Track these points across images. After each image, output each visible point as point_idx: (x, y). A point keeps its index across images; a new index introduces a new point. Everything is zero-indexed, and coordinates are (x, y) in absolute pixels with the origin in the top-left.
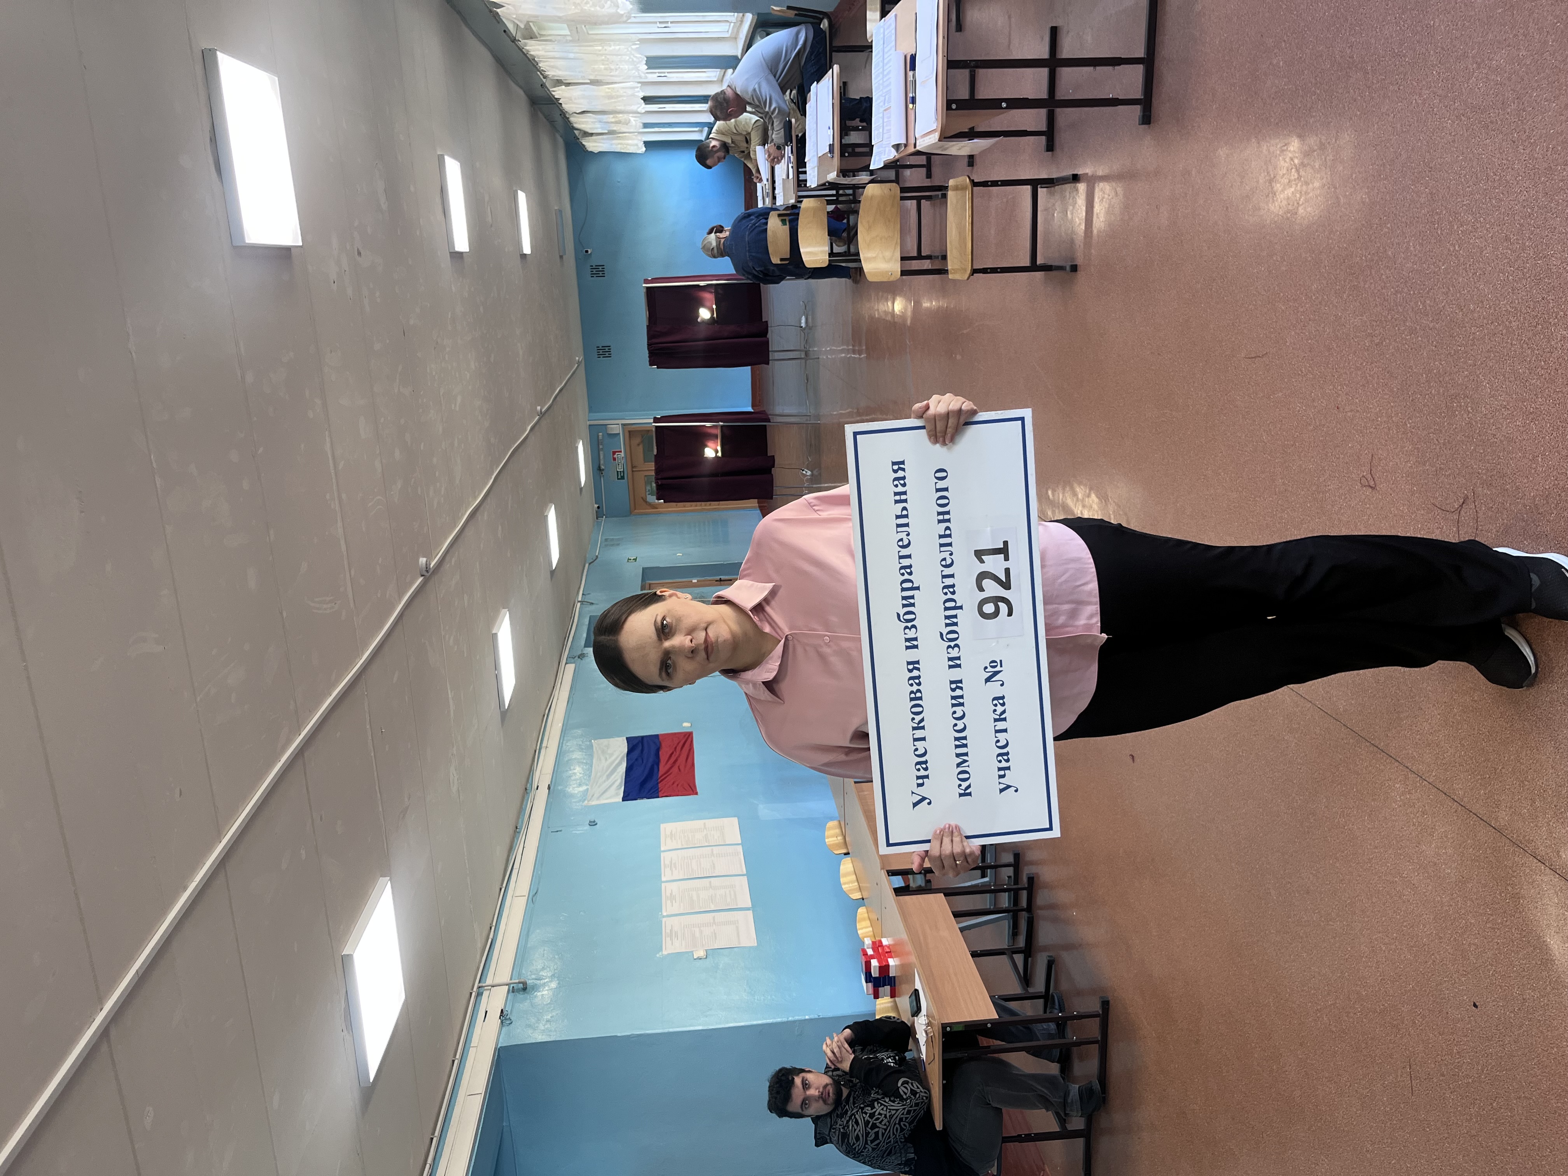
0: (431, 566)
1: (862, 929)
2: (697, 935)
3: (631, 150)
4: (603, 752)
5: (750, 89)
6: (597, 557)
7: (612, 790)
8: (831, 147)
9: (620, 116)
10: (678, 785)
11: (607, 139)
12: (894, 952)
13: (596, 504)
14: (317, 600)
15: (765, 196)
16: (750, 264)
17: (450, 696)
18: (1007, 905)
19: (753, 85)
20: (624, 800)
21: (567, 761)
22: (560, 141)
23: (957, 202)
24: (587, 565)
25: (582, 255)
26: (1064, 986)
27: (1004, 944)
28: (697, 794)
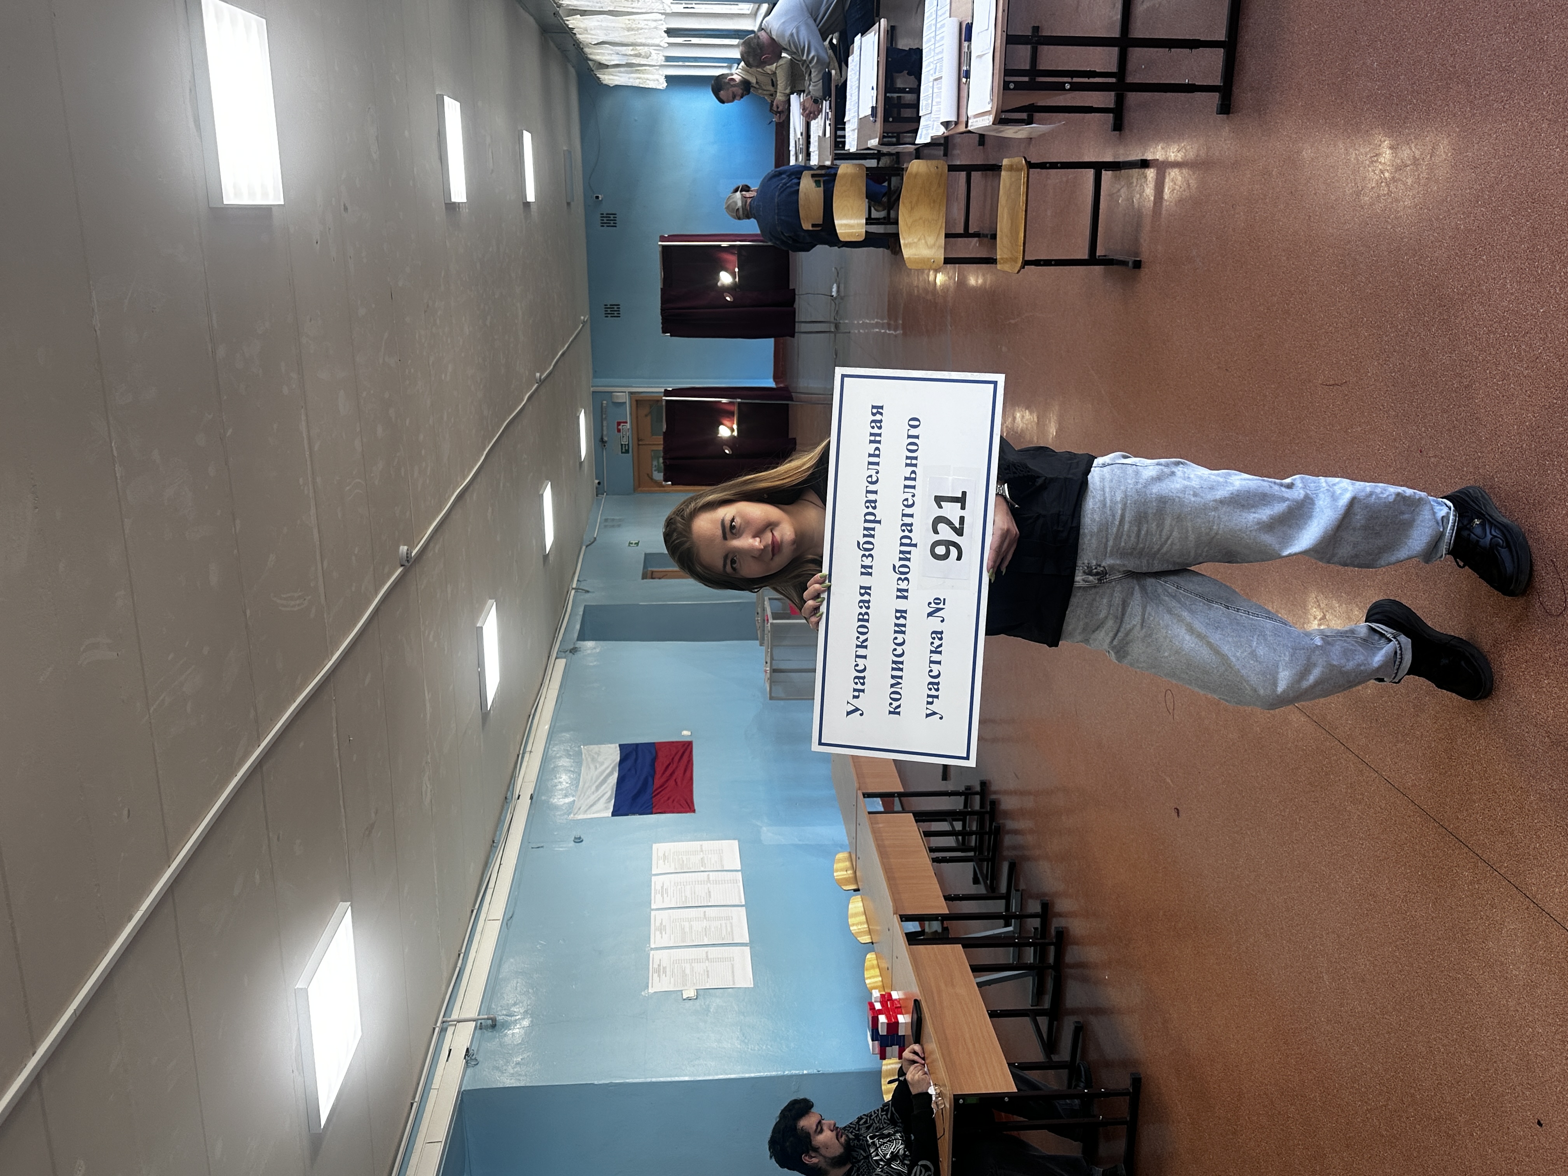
0: (413, 554)
1: (870, 978)
2: (688, 971)
3: (651, 85)
4: (593, 759)
5: (788, 33)
6: (595, 538)
7: (601, 804)
8: (874, 109)
9: (642, 50)
10: (673, 801)
11: (627, 72)
12: (905, 1007)
13: (596, 479)
14: (284, 596)
15: (799, 152)
16: (779, 229)
17: (427, 698)
18: (1032, 961)
19: (790, 29)
20: (614, 814)
21: (553, 769)
22: (572, 71)
23: (1011, 185)
24: (584, 547)
25: (593, 200)
26: (1093, 1056)
27: (1027, 1004)
28: (694, 811)
